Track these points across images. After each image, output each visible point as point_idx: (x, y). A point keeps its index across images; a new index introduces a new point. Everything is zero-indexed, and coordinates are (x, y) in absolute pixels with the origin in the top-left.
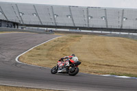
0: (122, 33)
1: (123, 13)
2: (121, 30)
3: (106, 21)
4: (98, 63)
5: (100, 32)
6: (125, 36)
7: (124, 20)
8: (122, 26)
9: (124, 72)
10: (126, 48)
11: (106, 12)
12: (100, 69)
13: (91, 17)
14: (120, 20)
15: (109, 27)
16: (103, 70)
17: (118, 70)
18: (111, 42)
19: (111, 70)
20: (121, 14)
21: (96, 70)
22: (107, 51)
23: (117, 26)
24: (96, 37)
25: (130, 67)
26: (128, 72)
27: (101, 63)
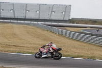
1: (26, 7)
2: (25, 19)
3: (14, 13)
4: (8, 44)
5: (9, 21)
6: (28, 24)
7: (27, 12)
8: (25, 17)
9: (27, 51)
10: (28, 33)
11: (13, 6)
12: (9, 49)
13: (3, 10)
14: (24, 12)
15: (16, 17)
16: (11, 49)
17: (22, 50)
18: (18, 29)
19: (17, 49)
20: (25, 8)
21: (6, 49)
22: (14, 35)
23: (22, 16)
24: (6, 25)
25: (31, 47)
26: (30, 51)
27: (10, 44)
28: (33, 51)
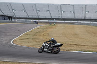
0: (85, 22)
1: (86, 8)
2: (85, 20)
3: (74, 14)
4: (69, 43)
5: (70, 21)
6: (88, 24)
7: (87, 12)
8: (85, 17)
9: (88, 49)
10: (88, 32)
12: (71, 48)
13: (64, 11)
14: (84, 13)
15: (76, 18)
16: (73, 48)
17: (83, 48)
18: (78, 28)
19: (79, 48)
20: (84, 9)
21: (68, 48)
22: (75, 35)
23: (82, 17)
24: (67, 25)
25: (92, 46)
26: (91, 49)
27: (72, 43)
28: (93, 50)
